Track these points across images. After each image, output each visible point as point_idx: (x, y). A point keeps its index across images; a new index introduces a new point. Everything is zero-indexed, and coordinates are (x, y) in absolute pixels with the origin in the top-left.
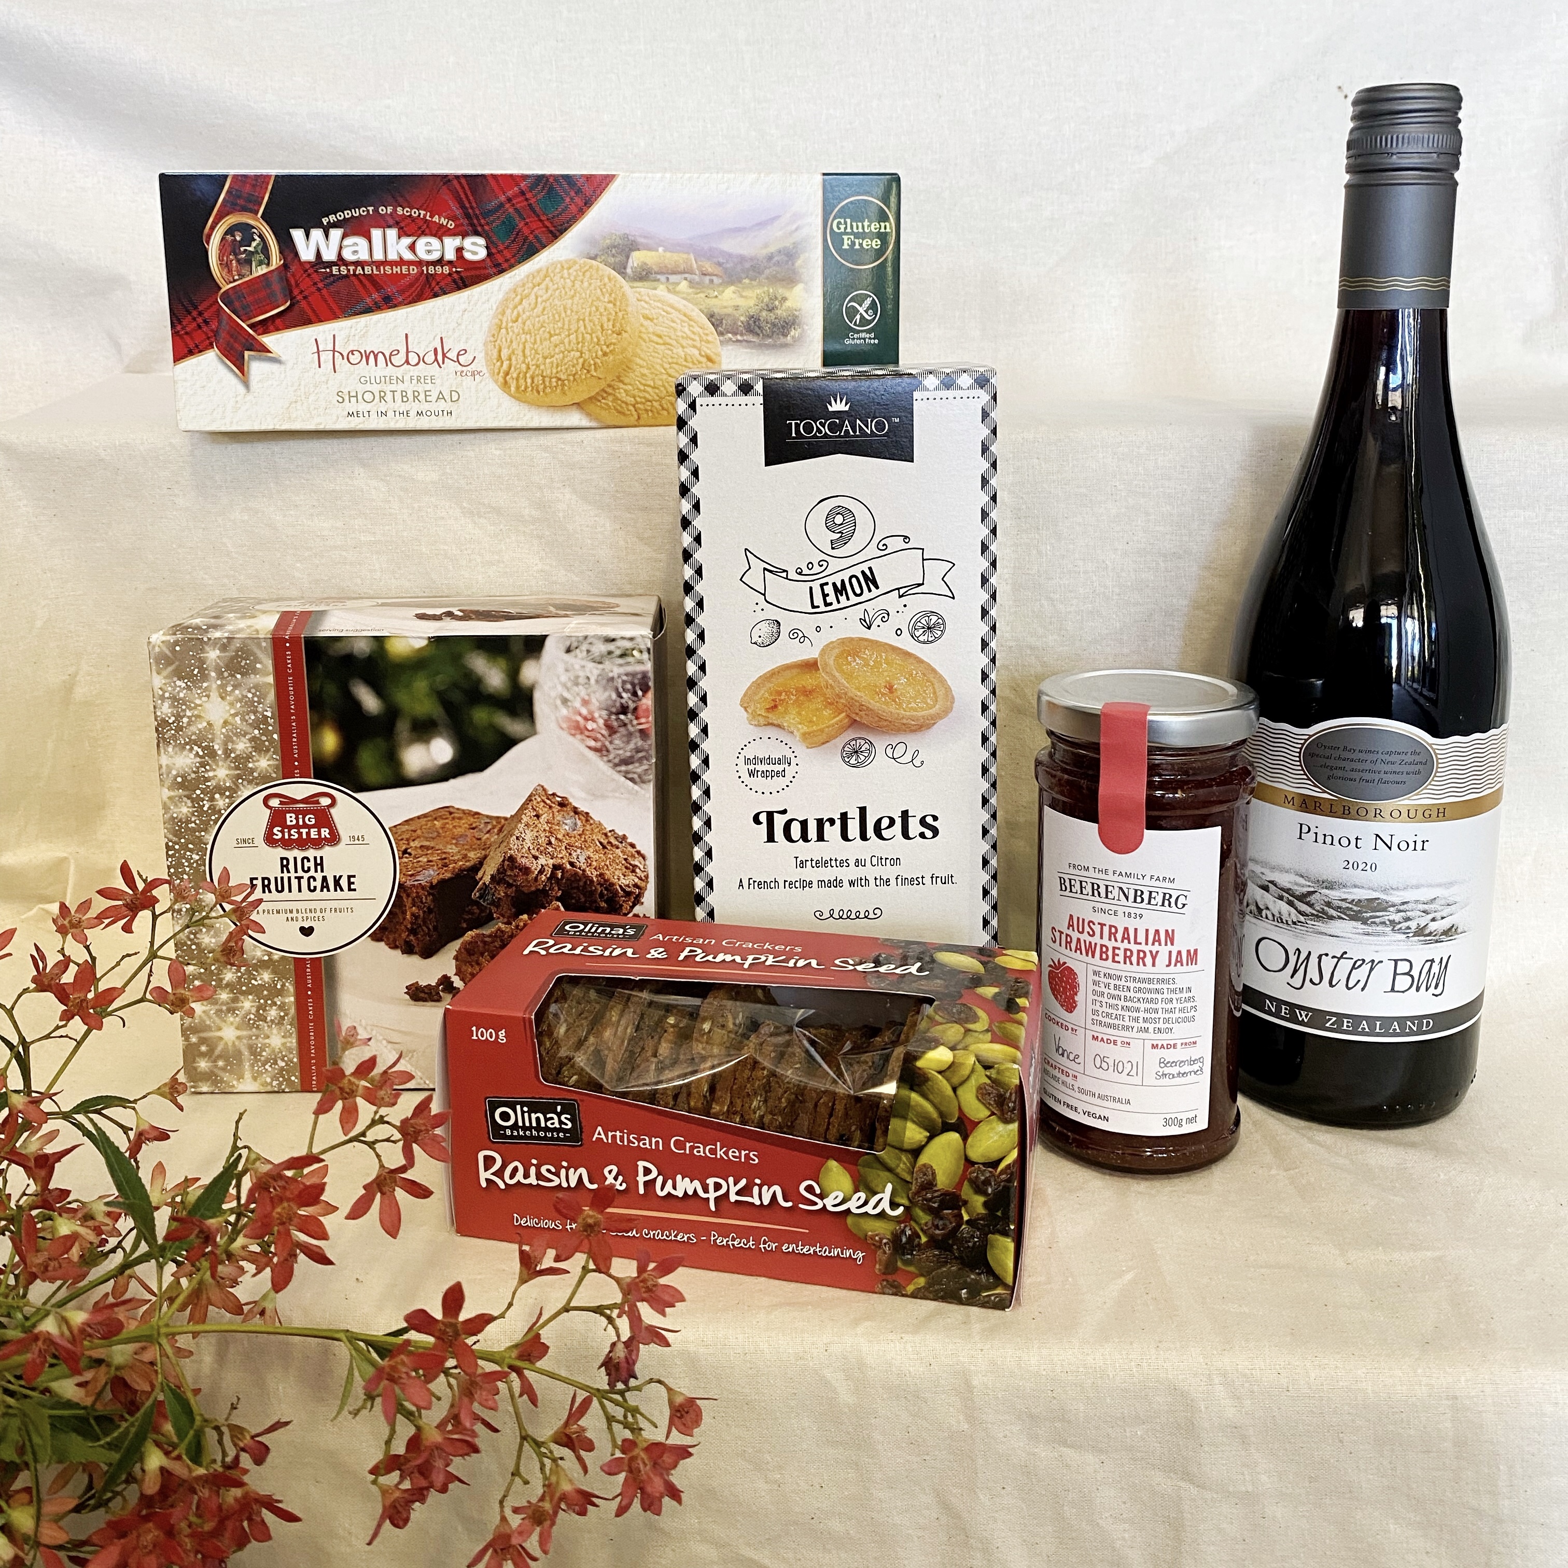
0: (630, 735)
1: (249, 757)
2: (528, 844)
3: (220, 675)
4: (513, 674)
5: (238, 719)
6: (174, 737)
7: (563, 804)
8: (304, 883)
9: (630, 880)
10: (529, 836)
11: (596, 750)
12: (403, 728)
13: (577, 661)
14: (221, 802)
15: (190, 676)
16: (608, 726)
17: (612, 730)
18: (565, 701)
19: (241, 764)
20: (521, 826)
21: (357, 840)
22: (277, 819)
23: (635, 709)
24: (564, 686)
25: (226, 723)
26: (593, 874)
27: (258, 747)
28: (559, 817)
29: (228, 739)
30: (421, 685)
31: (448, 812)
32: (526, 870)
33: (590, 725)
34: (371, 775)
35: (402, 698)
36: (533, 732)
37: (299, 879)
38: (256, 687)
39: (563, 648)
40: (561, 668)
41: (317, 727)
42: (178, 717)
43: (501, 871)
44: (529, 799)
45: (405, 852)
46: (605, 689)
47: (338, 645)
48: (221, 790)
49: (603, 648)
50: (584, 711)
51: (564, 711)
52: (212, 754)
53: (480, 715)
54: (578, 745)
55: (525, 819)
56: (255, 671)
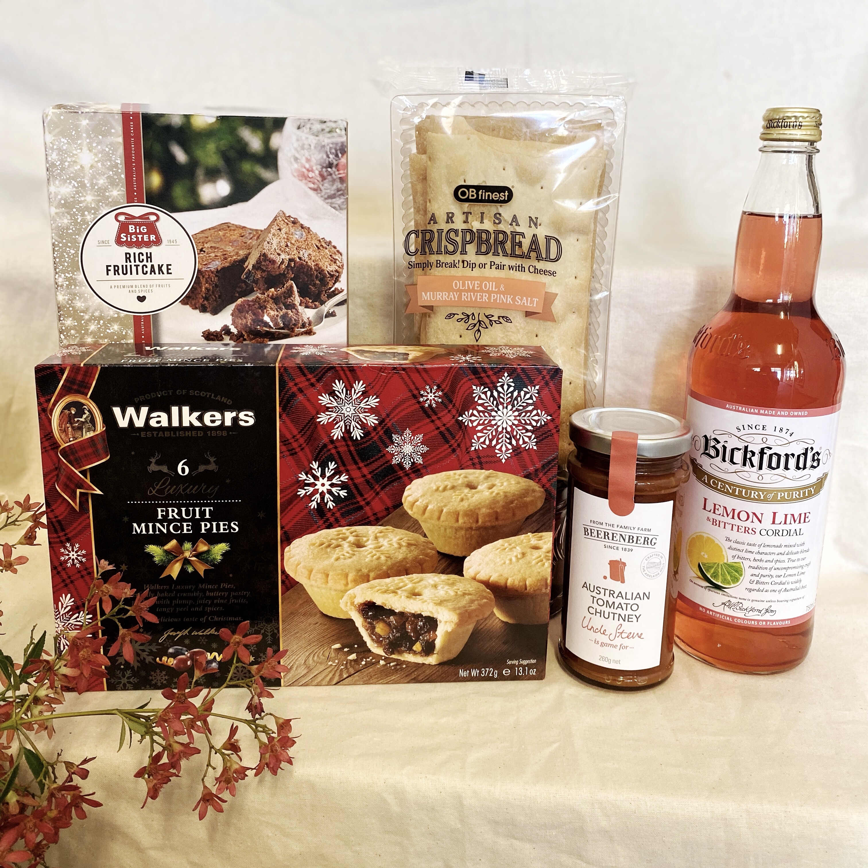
0: (334, 181)
1: (106, 189)
2: (275, 246)
3: (89, 136)
4: (266, 141)
5: (99, 164)
6: (60, 175)
7: (295, 222)
8: (140, 268)
9: (333, 268)
10: (275, 241)
11: (314, 190)
12: (200, 173)
13: (303, 134)
14: (89, 217)
15: (70, 136)
16: (321, 175)
17: (323, 178)
18: (296, 159)
19: (101, 192)
20: (270, 235)
21: (173, 242)
22: (123, 228)
23: (337, 165)
24: (296, 149)
25: (92, 167)
26: (311, 264)
27: (112, 183)
28: (292, 230)
29: (93, 177)
30: (211, 147)
31: (226, 227)
32: (273, 262)
33: (311, 174)
34: (181, 202)
35: (200, 154)
36: (278, 179)
37: (137, 266)
38: (111, 144)
39: (297, 127)
40: (294, 139)
41: (148, 170)
42: (62, 162)
43: (259, 262)
44: (275, 219)
45: (201, 250)
46: (320, 152)
47: (162, 119)
48: (88, 209)
49: (317, 127)
50: (307, 166)
51: (296, 166)
52: (83, 186)
53: (247, 167)
54: (304, 187)
55: (273, 231)
56: (111, 134)
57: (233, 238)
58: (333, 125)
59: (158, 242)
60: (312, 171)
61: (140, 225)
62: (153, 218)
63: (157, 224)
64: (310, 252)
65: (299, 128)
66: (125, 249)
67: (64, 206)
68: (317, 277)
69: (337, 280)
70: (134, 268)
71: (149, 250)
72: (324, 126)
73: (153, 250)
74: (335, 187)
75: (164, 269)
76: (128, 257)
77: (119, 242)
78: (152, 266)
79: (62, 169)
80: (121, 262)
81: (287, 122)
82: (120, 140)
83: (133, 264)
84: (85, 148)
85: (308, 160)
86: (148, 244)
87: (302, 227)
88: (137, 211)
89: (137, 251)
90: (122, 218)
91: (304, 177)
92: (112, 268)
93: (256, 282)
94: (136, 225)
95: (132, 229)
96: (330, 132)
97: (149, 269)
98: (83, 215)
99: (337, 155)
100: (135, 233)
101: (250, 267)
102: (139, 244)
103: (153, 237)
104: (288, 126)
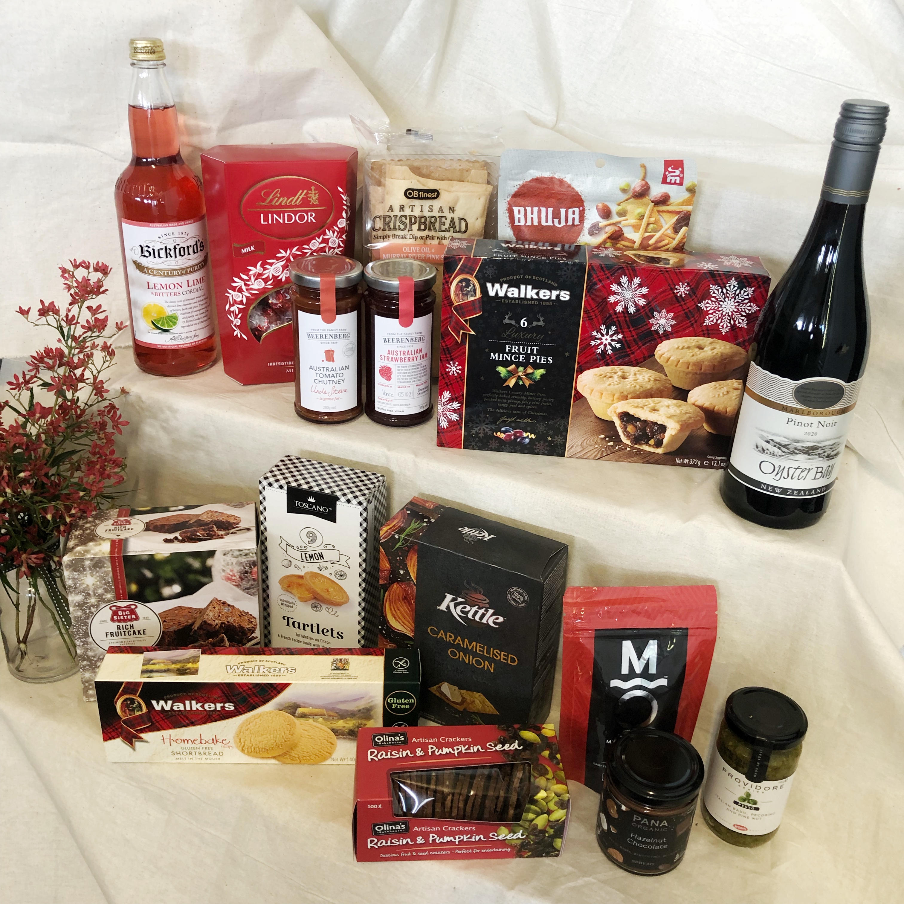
57: (184, 614)
58: (248, 552)
59: (137, 618)
60: (235, 576)
61: (125, 611)
62: (133, 607)
63: (136, 610)
64: (235, 618)
65: (224, 555)
66: (117, 624)
67: (78, 606)
68: (240, 631)
69: (253, 632)
70: (123, 633)
71: (131, 623)
72: (241, 553)
73: (135, 623)
74: (250, 583)
75: (142, 632)
76: (119, 628)
77: (113, 620)
78: (134, 631)
79: (76, 588)
80: (115, 630)
81: (217, 552)
82: (110, 569)
83: (122, 630)
84: (89, 576)
85: (231, 571)
86: (131, 620)
87: (229, 605)
88: (123, 604)
89: (124, 624)
90: (114, 608)
91: (229, 579)
92: (109, 634)
93: (200, 636)
94: (122, 611)
95: (120, 613)
96: (246, 555)
97: (132, 633)
98: (90, 609)
99: (250, 567)
100: (123, 615)
101: (196, 628)
102: (125, 620)
103: (134, 617)
104: (217, 554)
